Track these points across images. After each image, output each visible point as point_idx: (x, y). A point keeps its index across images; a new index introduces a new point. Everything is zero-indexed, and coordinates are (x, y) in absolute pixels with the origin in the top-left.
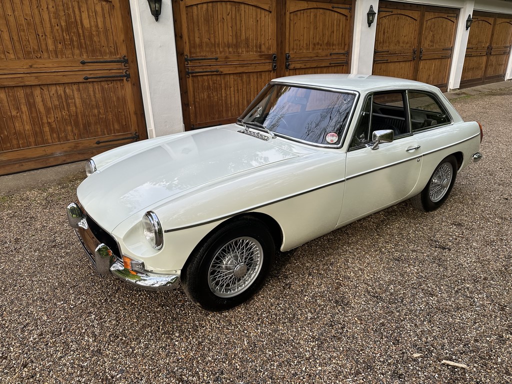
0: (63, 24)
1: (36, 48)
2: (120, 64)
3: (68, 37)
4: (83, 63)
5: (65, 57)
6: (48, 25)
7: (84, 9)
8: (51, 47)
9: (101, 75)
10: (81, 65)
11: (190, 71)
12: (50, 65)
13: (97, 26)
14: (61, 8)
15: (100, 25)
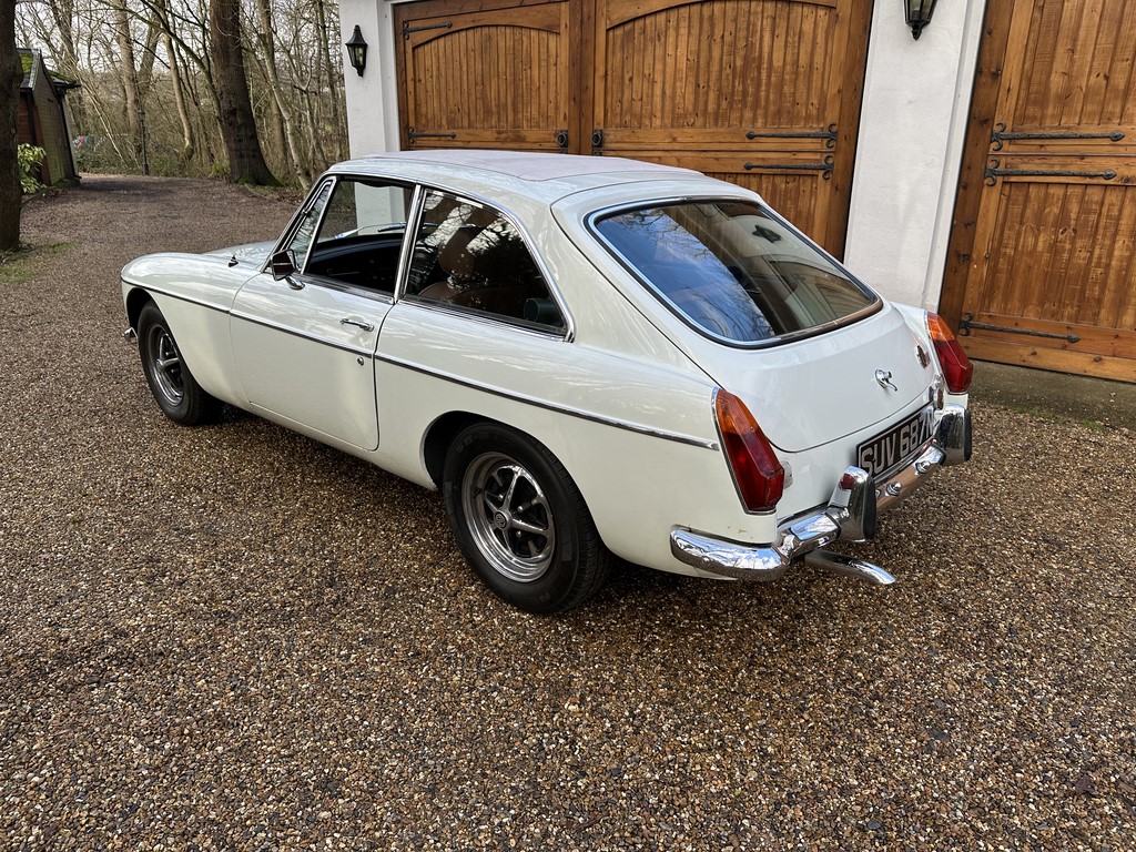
0: (739, 63)
1: (691, 108)
2: (820, 140)
3: (741, 88)
4: (751, 137)
5: (727, 124)
6: (715, 68)
7: (781, 31)
8: (711, 107)
9: (775, 163)
10: (747, 140)
11: (1001, 168)
12: (700, 139)
13: (796, 63)
14: (742, 34)
15: (803, 60)
